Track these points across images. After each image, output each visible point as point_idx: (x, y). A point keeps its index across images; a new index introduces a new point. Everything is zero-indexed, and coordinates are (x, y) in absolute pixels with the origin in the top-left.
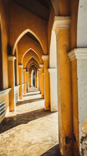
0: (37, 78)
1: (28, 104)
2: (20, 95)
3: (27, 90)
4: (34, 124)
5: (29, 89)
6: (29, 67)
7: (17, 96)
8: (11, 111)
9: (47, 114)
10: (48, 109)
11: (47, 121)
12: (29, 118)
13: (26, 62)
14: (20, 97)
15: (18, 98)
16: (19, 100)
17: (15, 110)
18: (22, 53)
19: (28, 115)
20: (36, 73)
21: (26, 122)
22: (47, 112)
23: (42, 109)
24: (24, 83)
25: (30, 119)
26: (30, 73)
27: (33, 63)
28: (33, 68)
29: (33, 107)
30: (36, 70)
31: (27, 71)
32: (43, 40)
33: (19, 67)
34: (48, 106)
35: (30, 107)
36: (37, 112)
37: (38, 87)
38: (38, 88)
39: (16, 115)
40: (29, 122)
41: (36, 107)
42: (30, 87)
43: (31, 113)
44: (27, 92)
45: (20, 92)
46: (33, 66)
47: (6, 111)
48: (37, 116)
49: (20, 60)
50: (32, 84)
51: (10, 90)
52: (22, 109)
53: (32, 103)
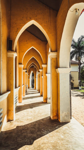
0: (36, 79)
1: (29, 110)
2: (19, 99)
3: (26, 92)
4: (42, 146)
5: (28, 90)
6: (29, 68)
7: (16, 100)
8: (9, 121)
9: (57, 126)
10: (56, 118)
11: (60, 140)
12: (34, 133)
13: (26, 63)
14: (19, 101)
15: (17, 101)
16: (18, 104)
17: (14, 119)
18: (23, 52)
19: (32, 128)
20: (35, 74)
21: (30, 141)
22: (55, 123)
23: (48, 118)
24: (23, 85)
25: (35, 135)
26: (29, 75)
27: (33, 64)
28: (32, 69)
29: (35, 114)
30: (35, 71)
31: (26, 72)
32: (51, 33)
33: (20, 67)
34: (55, 115)
35: (32, 115)
36: (42, 123)
37: (37, 88)
38: (37, 90)
39: (15, 127)
40: (35, 141)
41: (39, 115)
42: (29, 88)
43: (35, 125)
44: (26, 94)
45: (19, 95)
46: (33, 67)
47: (2, 123)
48: (45, 130)
49: (20, 59)
50: (31, 86)
51: (9, 94)
52: (23, 117)
53: (34, 108)
